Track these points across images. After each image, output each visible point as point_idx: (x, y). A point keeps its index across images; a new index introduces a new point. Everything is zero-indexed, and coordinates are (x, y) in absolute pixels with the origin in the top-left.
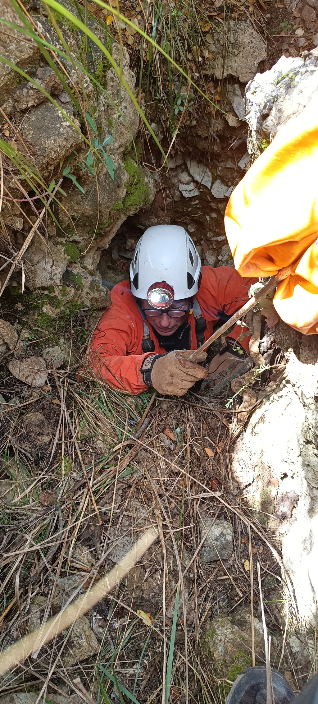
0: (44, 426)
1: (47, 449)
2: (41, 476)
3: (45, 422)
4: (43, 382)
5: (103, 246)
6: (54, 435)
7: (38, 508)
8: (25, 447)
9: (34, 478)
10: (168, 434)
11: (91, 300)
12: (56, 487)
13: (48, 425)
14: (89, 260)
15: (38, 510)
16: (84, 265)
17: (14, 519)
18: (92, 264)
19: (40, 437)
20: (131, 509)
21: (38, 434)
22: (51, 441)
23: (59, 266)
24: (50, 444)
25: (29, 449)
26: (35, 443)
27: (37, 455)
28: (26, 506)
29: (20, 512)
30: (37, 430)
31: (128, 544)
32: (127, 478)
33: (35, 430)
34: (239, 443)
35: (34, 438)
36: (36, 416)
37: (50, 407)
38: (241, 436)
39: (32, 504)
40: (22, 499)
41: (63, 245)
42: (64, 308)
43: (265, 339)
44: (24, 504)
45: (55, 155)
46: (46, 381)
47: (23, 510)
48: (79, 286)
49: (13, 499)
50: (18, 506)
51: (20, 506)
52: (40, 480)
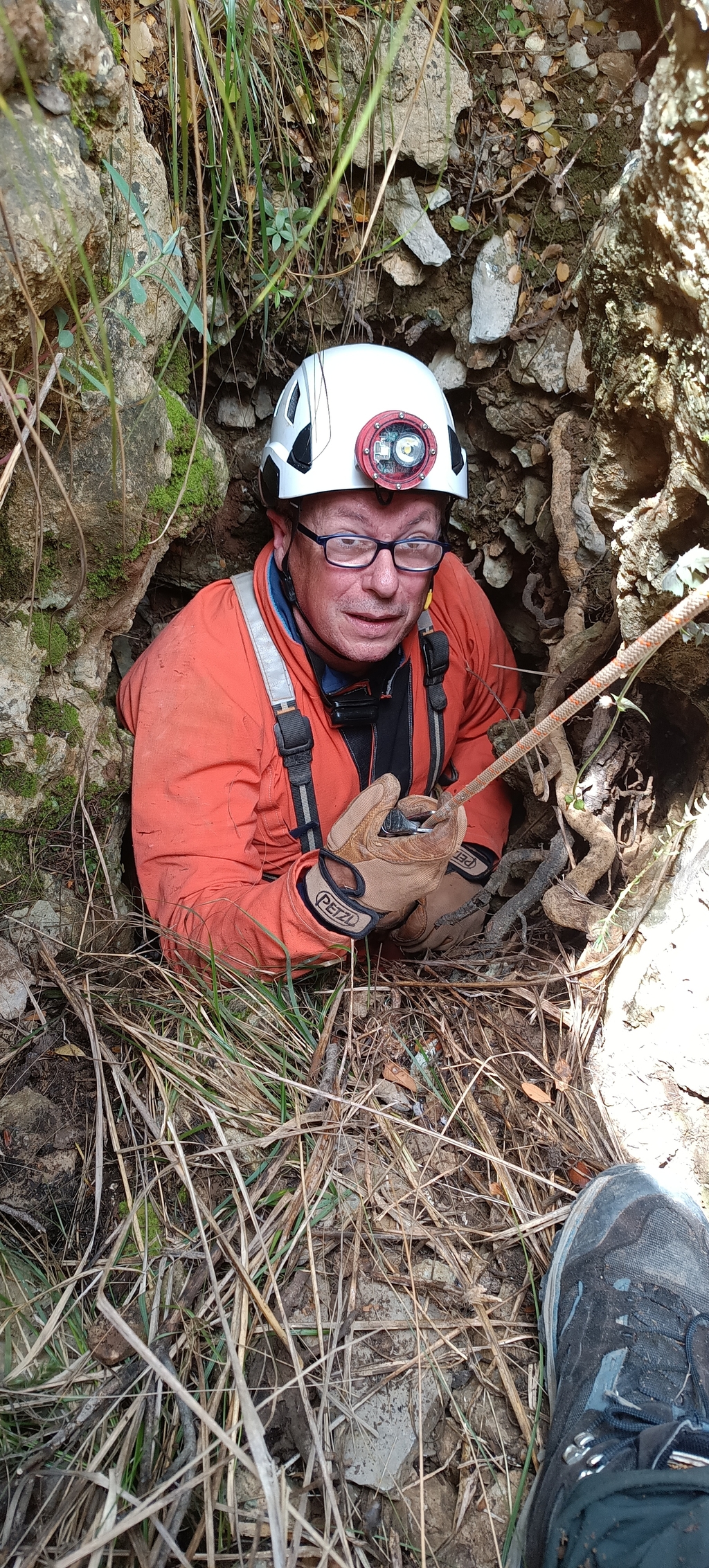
0: (53, 1123)
1: (73, 1192)
2: (79, 1274)
3: (52, 1113)
4: (20, 1004)
5: (119, 623)
6: (87, 1144)
7: (94, 1375)
8: (10, 1197)
9: (57, 1286)
10: (392, 1077)
11: (105, 769)
12: (131, 1294)
13: (63, 1120)
14: (88, 663)
15: (93, 1382)
16: (78, 678)
17: (29, 1428)
18: (98, 675)
19: (46, 1161)
20: (366, 1309)
21: (41, 1153)
22: (79, 1163)
23: (20, 679)
24: (78, 1173)
25: (20, 1203)
26: (35, 1178)
27: (50, 1213)
28: (57, 1378)
29: (43, 1399)
30: (34, 1140)
31: (386, 1416)
32: (328, 1222)
33: (30, 1141)
34: (599, 1057)
35: (30, 1166)
36: (24, 1100)
37: (53, 1070)
38: (597, 1037)
39: (72, 1367)
40: (38, 1357)
41: (25, 620)
42: (44, 794)
43: (592, 780)
44: (54, 1371)
45: (45, 266)
46: (29, 999)
47: (53, 1390)
48: (74, 735)
49: (12, 1366)
50: (34, 1382)
51: (39, 1384)
52: (78, 1288)
